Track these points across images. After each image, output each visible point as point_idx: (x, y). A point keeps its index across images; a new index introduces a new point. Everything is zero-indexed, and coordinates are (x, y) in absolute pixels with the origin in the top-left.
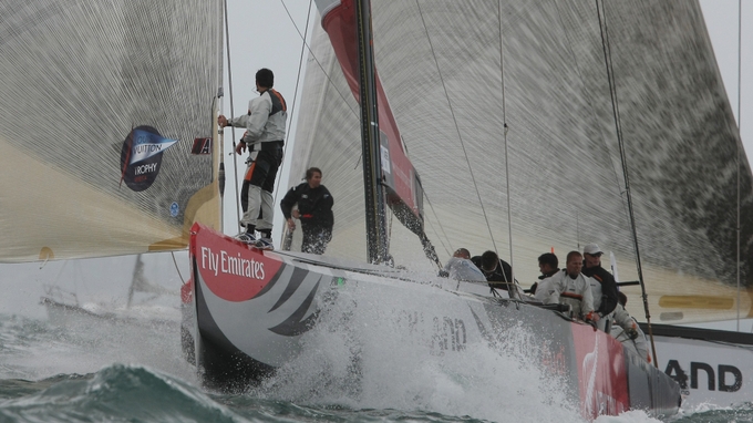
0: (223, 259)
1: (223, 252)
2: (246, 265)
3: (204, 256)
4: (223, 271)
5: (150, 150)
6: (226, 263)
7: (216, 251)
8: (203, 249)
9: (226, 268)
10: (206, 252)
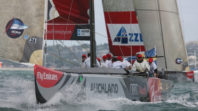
0: (44, 75)
1: (44, 73)
2: (52, 76)
3: (38, 75)
4: (44, 79)
5: (19, 27)
6: (45, 76)
7: (42, 73)
8: (38, 73)
9: (45, 78)
10: (39, 74)
